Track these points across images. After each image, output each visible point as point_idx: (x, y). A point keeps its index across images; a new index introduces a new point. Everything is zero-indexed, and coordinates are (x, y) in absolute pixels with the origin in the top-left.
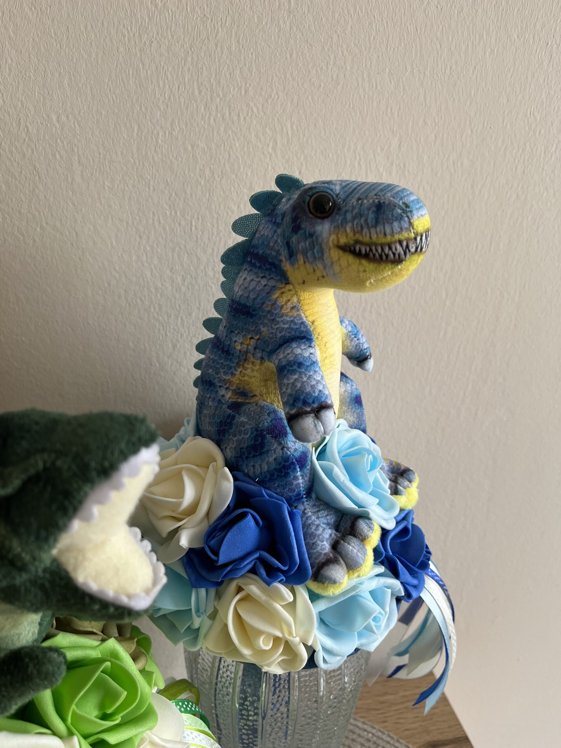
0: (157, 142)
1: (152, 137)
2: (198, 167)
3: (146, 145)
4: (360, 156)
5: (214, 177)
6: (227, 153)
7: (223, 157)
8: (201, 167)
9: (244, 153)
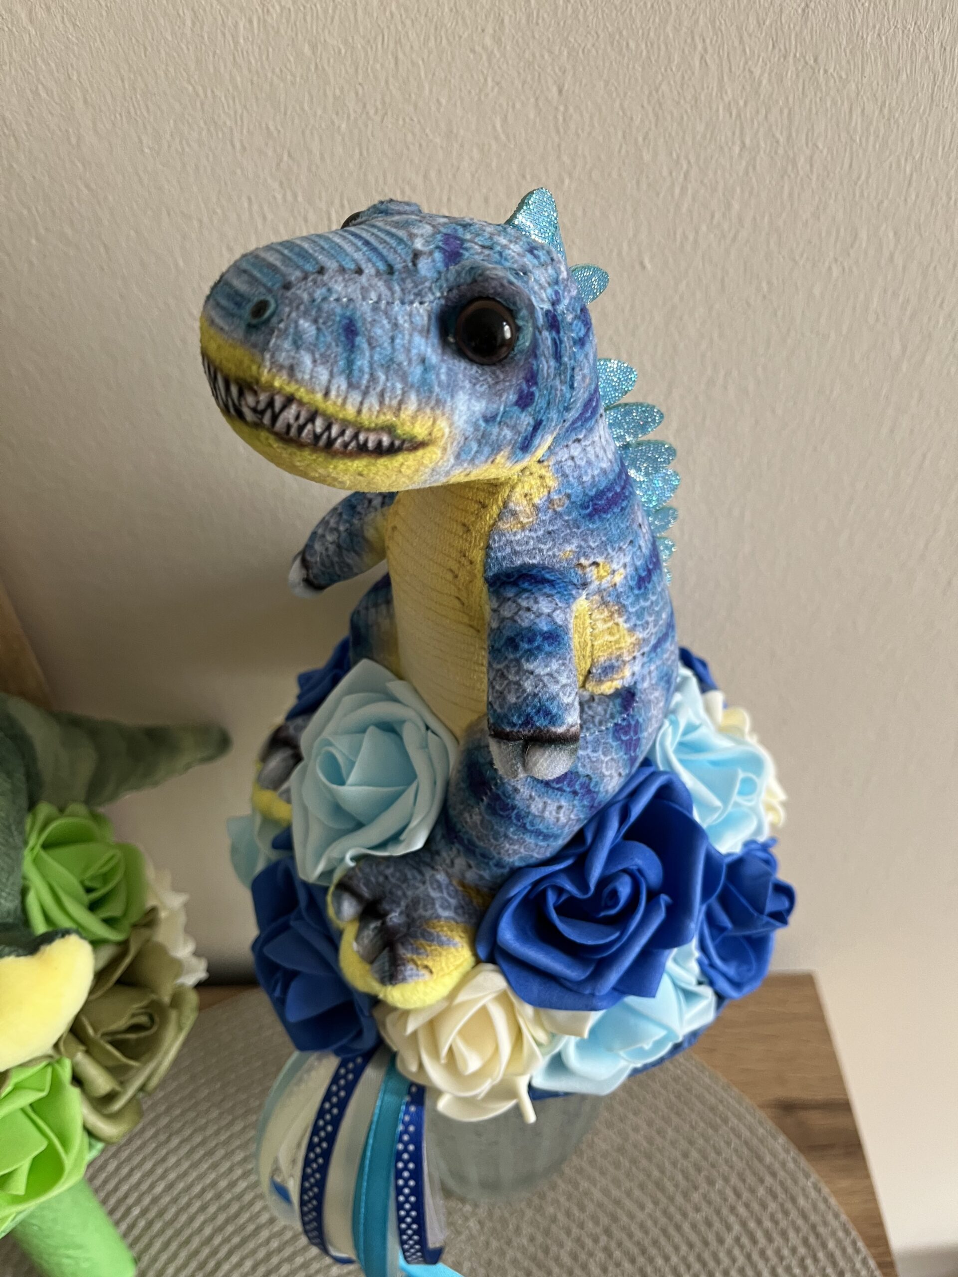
0: (236, 43)
1: (224, 35)
2: (329, 94)
3: (215, 53)
4: (704, 41)
5: (367, 113)
6: (390, 57)
7: (382, 66)
8: (338, 92)
9: (430, 53)
